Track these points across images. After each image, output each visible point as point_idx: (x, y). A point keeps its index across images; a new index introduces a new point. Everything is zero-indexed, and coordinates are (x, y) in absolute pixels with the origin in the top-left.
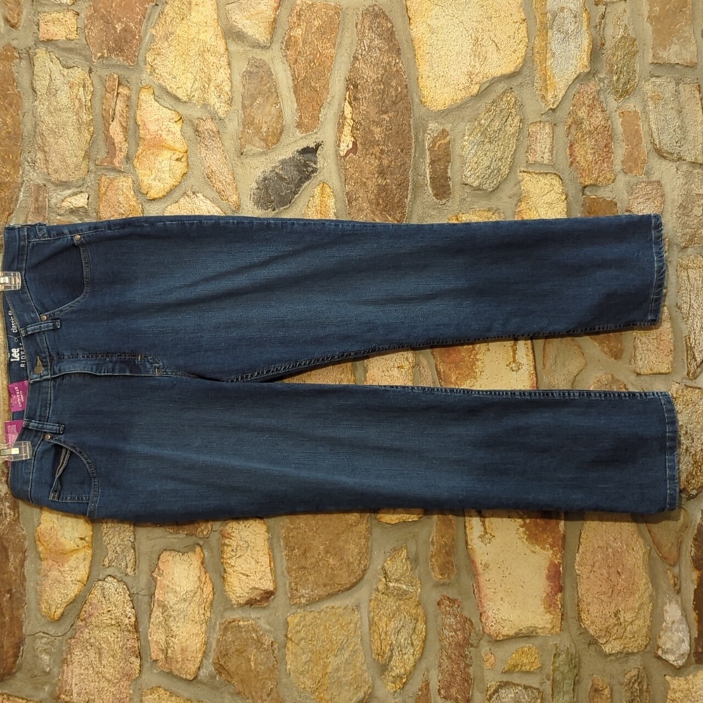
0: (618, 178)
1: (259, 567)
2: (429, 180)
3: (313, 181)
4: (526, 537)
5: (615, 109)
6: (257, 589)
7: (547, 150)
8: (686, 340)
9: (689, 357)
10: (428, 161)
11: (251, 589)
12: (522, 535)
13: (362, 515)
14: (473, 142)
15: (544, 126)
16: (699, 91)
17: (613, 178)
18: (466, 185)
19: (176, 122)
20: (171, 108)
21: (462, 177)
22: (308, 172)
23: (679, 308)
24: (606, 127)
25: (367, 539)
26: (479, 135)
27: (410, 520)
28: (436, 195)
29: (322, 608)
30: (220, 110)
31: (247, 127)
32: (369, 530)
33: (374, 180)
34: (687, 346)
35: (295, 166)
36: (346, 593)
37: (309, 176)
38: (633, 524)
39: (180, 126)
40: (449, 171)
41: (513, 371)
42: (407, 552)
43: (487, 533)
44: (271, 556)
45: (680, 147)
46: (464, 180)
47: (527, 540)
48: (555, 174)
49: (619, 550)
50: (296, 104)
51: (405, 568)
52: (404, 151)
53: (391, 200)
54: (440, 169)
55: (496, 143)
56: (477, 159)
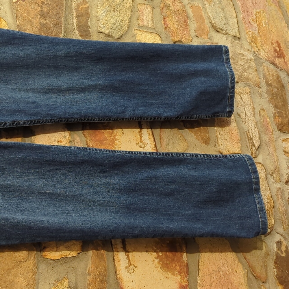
0: (194, 40)
2: (76, 27)
4: (160, 266)
5: (187, 4)
7: (150, 20)
8: (247, 133)
9: (250, 144)
10: (75, 15)
12: (157, 265)
13: (30, 252)
14: (104, 10)
15: (147, 7)
16: (232, 1)
17: (191, 39)
18: (101, 33)
21: (98, 28)
23: (239, 116)
24: (183, 11)
25: (34, 273)
26: (107, 6)
27: (71, 256)
28: (81, 36)
32: (36, 266)
33: (38, 19)
34: (248, 137)
38: (233, 253)
40: (89, 22)
41: (141, 147)
42: (69, 282)
43: (131, 264)
45: (226, 27)
46: (99, 30)
47: (161, 268)
48: (157, 33)
49: (227, 273)
52: (58, 6)
53: (50, 34)
54: (83, 21)
55: (118, 12)
56: (106, 19)
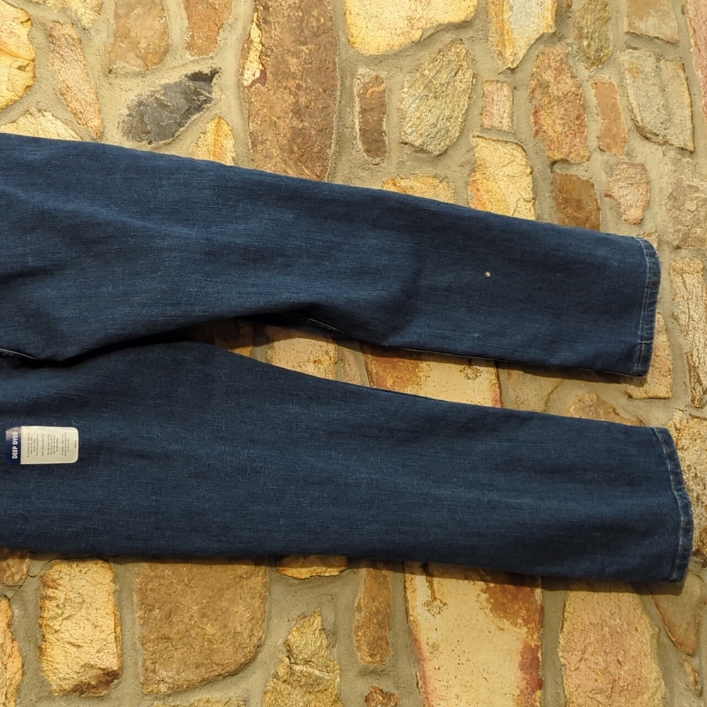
0: (594, 157)
1: (97, 633)
2: (358, 132)
3: (205, 114)
4: (490, 606)
5: (586, 78)
6: (92, 666)
7: (506, 115)
8: (687, 357)
9: (692, 379)
10: (357, 109)
11: (83, 666)
12: (485, 604)
14: (414, 95)
15: (501, 88)
16: (684, 70)
17: (587, 155)
18: (405, 144)
19: (22, 23)
20: (16, 5)
21: (400, 134)
22: (199, 100)
23: (676, 320)
24: (577, 95)
25: (264, 600)
26: (422, 88)
27: (327, 575)
28: (368, 151)
29: (191, 701)
30: (84, 18)
31: (119, 39)
32: (267, 587)
33: (288, 121)
34: (689, 364)
35: (182, 93)
36: (228, 680)
37: (200, 106)
38: (634, 595)
39: (28, 29)
40: (384, 123)
41: (468, 378)
42: (322, 621)
43: (435, 599)
44: (118, 617)
45: (665, 129)
46: (404, 138)
47: (491, 610)
48: (517, 144)
49: (619, 631)
50: (187, 22)
51: (319, 644)
52: (327, 92)
53: (309, 149)
54: (373, 120)
55: (442, 98)
56: (419, 115)
